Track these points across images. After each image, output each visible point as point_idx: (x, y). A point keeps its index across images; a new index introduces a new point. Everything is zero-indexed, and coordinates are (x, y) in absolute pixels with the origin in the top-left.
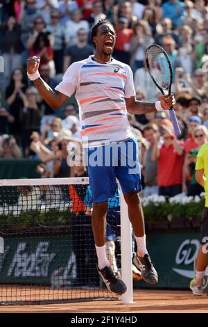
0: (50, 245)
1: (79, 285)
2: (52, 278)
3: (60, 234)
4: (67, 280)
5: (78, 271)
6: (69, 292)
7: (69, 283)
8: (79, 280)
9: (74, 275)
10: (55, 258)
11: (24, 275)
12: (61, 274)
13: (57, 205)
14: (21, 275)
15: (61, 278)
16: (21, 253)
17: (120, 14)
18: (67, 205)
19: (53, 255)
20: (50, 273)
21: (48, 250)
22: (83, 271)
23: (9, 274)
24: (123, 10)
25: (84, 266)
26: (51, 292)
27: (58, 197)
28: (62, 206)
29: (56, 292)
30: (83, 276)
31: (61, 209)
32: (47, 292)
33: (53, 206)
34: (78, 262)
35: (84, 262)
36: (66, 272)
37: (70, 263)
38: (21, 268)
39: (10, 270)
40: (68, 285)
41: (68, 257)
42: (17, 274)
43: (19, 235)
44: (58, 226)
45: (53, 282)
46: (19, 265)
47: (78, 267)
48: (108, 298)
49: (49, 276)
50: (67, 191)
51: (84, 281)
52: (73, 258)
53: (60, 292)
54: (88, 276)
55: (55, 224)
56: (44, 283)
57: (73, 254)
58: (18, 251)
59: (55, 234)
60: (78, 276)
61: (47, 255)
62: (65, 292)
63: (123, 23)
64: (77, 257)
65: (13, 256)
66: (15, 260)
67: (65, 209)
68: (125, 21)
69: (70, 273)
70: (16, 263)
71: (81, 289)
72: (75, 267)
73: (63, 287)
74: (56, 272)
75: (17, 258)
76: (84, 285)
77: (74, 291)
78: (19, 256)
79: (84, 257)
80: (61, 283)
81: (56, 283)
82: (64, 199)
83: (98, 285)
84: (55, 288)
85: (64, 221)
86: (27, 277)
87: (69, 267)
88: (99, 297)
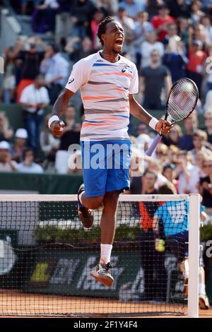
0: (120, 259)
1: (146, 300)
2: (121, 292)
3: (129, 249)
4: (135, 294)
5: (145, 286)
6: (137, 306)
7: (137, 297)
8: (147, 295)
9: (142, 289)
10: (124, 272)
11: (93, 288)
12: (129, 288)
13: (128, 221)
14: (90, 288)
15: (129, 292)
16: (91, 266)
17: (194, 36)
18: (137, 221)
19: (122, 269)
20: (118, 286)
21: (117, 264)
22: (151, 286)
23: (78, 287)
24: (197, 32)
25: (151, 281)
26: (119, 305)
27: (129, 213)
28: (132, 222)
29: (124, 305)
30: (151, 291)
31: (131, 225)
32: (115, 305)
33: (123, 222)
34: (146, 277)
35: (152, 277)
36: (134, 286)
37: (138, 277)
38: (90, 281)
39: (80, 283)
40: (135, 299)
41: (136, 272)
42: (86, 287)
43: (89, 249)
44: (128, 242)
45: (121, 296)
46: (89, 278)
47: (146, 281)
48: (175, 312)
49: (117, 290)
50: (138, 208)
51: (151, 295)
52: (141, 273)
53: (128, 305)
54: (155, 291)
55: (124, 239)
56: (112, 297)
57: (141, 269)
58: (88, 264)
59: (125, 249)
60: (146, 291)
61: (116, 269)
62: (133, 305)
63: (197, 45)
64: (146, 273)
65: (83, 269)
66: (84, 274)
67: (136, 225)
68: (199, 43)
69: (137, 287)
70: (86, 276)
71: (148, 303)
72: (142, 282)
73: (130, 301)
74: (125, 286)
75: (87, 272)
76: (151, 299)
77: (141, 306)
78: (89, 269)
79: (152, 272)
80: (129, 297)
81: (124, 297)
82: (134, 215)
83: (164, 300)
84: (123, 302)
85: (133, 237)
86: (96, 290)
87: (137, 281)
88: (165, 312)
